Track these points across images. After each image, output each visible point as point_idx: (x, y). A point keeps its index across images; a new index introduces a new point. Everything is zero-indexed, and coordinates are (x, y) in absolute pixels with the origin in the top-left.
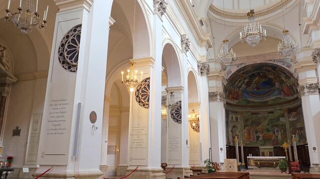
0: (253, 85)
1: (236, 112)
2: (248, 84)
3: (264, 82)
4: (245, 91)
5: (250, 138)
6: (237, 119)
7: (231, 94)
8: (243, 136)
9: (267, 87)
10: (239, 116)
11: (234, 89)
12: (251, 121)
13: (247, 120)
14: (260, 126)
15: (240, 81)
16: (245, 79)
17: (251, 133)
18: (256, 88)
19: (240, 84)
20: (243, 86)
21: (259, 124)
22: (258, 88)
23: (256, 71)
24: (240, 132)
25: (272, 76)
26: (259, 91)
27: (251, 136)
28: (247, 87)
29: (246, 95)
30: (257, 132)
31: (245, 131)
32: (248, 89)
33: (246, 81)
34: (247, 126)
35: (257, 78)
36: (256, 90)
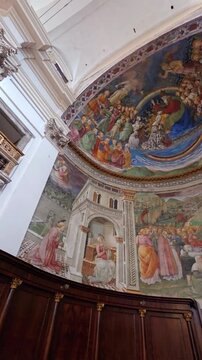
0: (155, 137)
1: (115, 190)
2: (143, 135)
3: (177, 123)
4: (137, 150)
5: (158, 265)
6: (114, 204)
7: (102, 149)
8: (131, 254)
9: (187, 132)
10: (121, 200)
11: (110, 143)
12: (157, 214)
13: (145, 212)
14: (187, 224)
15: (122, 126)
16: (132, 122)
17: (161, 247)
18: (163, 142)
19: (122, 135)
20: (132, 138)
21: (184, 220)
22: (167, 142)
23: (150, 91)
24: (120, 240)
25: (191, 96)
26: (170, 148)
27: (163, 259)
28: (140, 143)
29: (141, 159)
30: (180, 245)
31: (141, 238)
32: (144, 147)
33: (136, 126)
34: (146, 225)
35: (158, 117)
36: (162, 147)
